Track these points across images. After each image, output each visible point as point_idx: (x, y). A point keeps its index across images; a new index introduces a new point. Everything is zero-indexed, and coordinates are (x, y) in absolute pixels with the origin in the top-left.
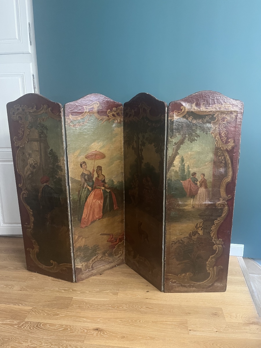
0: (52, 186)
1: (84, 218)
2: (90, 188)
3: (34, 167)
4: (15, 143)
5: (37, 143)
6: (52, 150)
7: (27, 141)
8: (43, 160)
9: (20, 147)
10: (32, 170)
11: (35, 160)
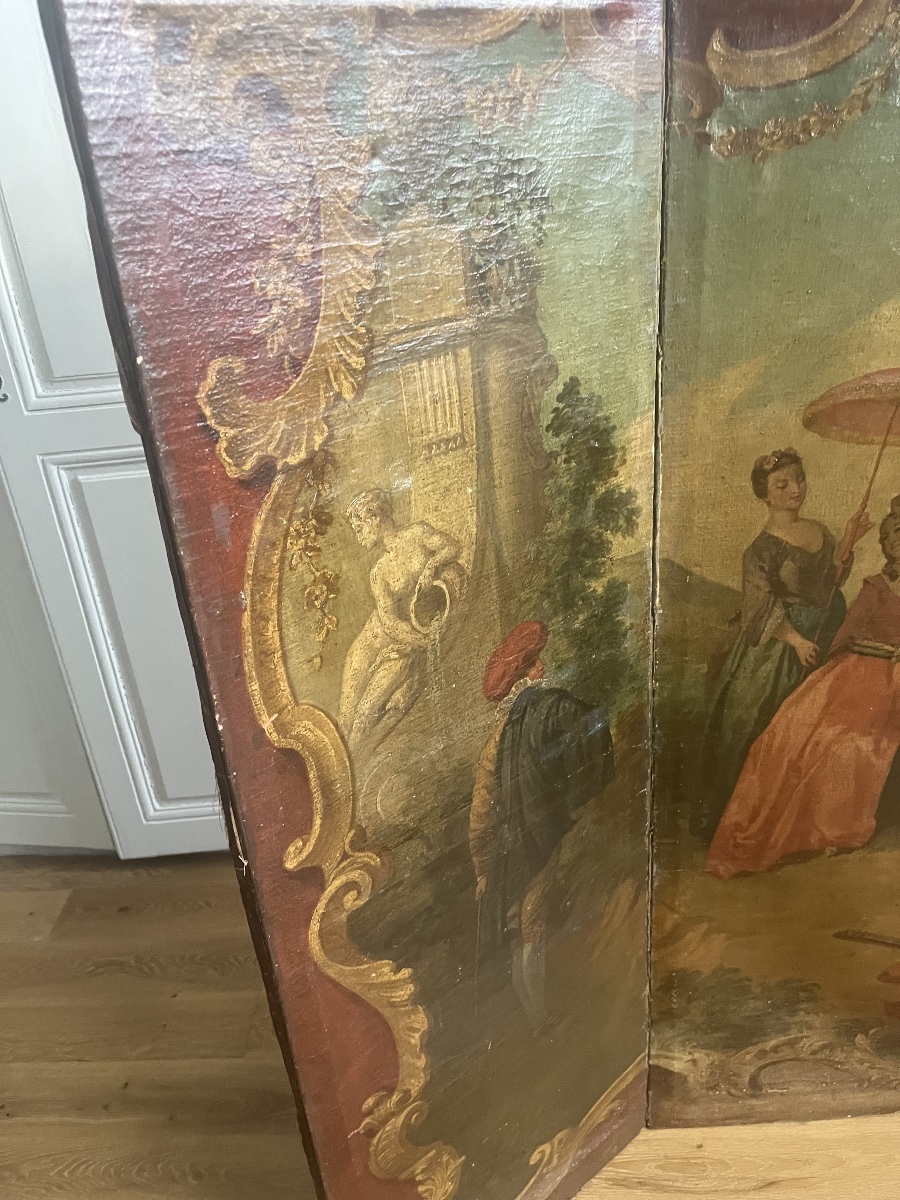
1: (738, 826)
2: (804, 647)
3: (432, 601)
4: (226, 433)
5: (451, 367)
6: (572, 387)
7: (353, 372)
8: (504, 500)
9: (288, 470)
10: (409, 638)
11: (434, 532)
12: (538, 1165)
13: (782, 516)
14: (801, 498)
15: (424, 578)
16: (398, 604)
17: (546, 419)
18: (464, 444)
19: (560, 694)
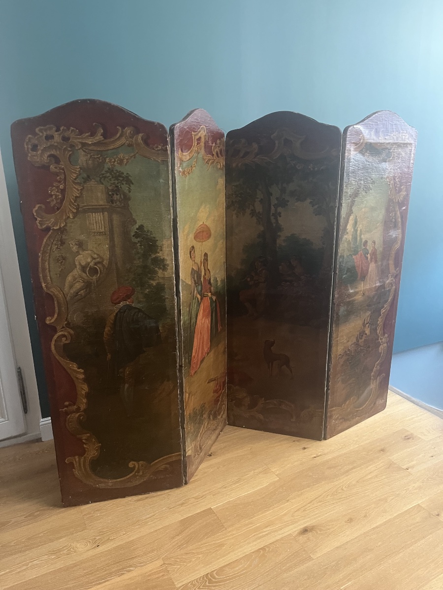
0: (139, 306)
1: (194, 357)
2: (199, 297)
3: (93, 271)
4: (39, 219)
5: (102, 216)
6: (141, 227)
7: (73, 212)
8: (118, 251)
9: (53, 229)
10: (86, 278)
11: (95, 253)
12: (133, 469)
14: (195, 257)
15: (92, 264)
16: (83, 269)
17: (133, 234)
18: (106, 234)
19: (140, 310)
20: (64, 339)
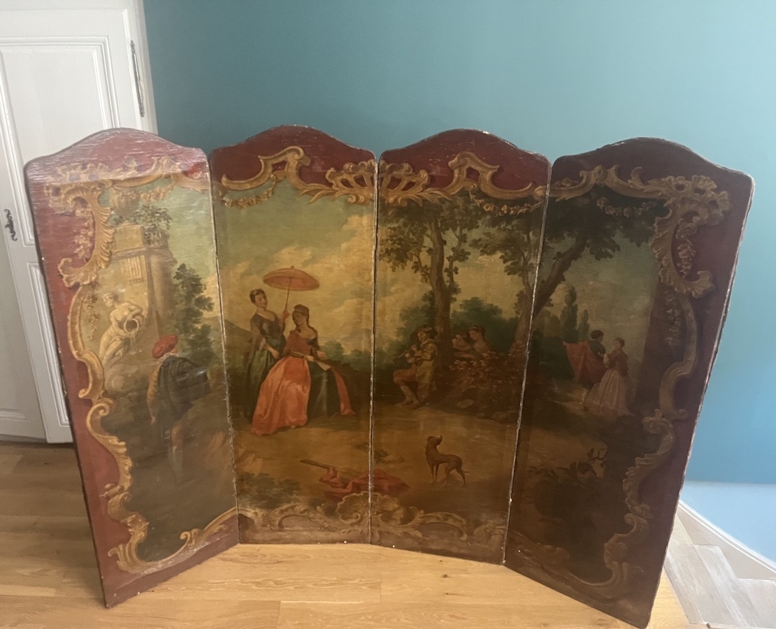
1: (261, 416)
2: (275, 353)
3: (132, 325)
4: (65, 276)
5: (138, 260)
6: (183, 267)
7: (105, 261)
8: (158, 297)
9: (84, 286)
10: (124, 335)
11: (132, 304)
12: (185, 541)
13: (261, 309)
14: (266, 304)
15: (129, 318)
16: (120, 325)
17: (174, 275)
18: (143, 281)
19: (184, 360)
20: (101, 412)
